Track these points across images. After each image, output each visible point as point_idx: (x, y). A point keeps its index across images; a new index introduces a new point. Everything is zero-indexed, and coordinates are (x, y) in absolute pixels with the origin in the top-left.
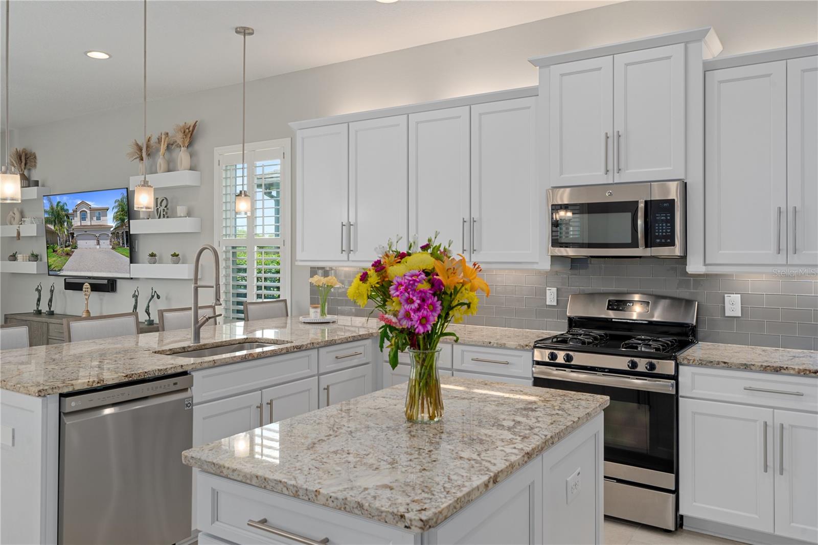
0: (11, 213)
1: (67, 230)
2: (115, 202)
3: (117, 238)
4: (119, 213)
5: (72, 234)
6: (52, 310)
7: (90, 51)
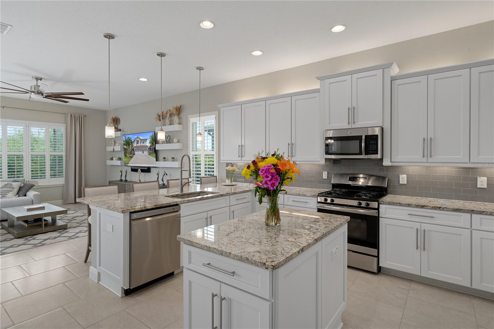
0: (111, 142)
1: (131, 148)
2: (150, 136)
3: (150, 150)
4: (151, 141)
6: (126, 179)
7: (140, 78)
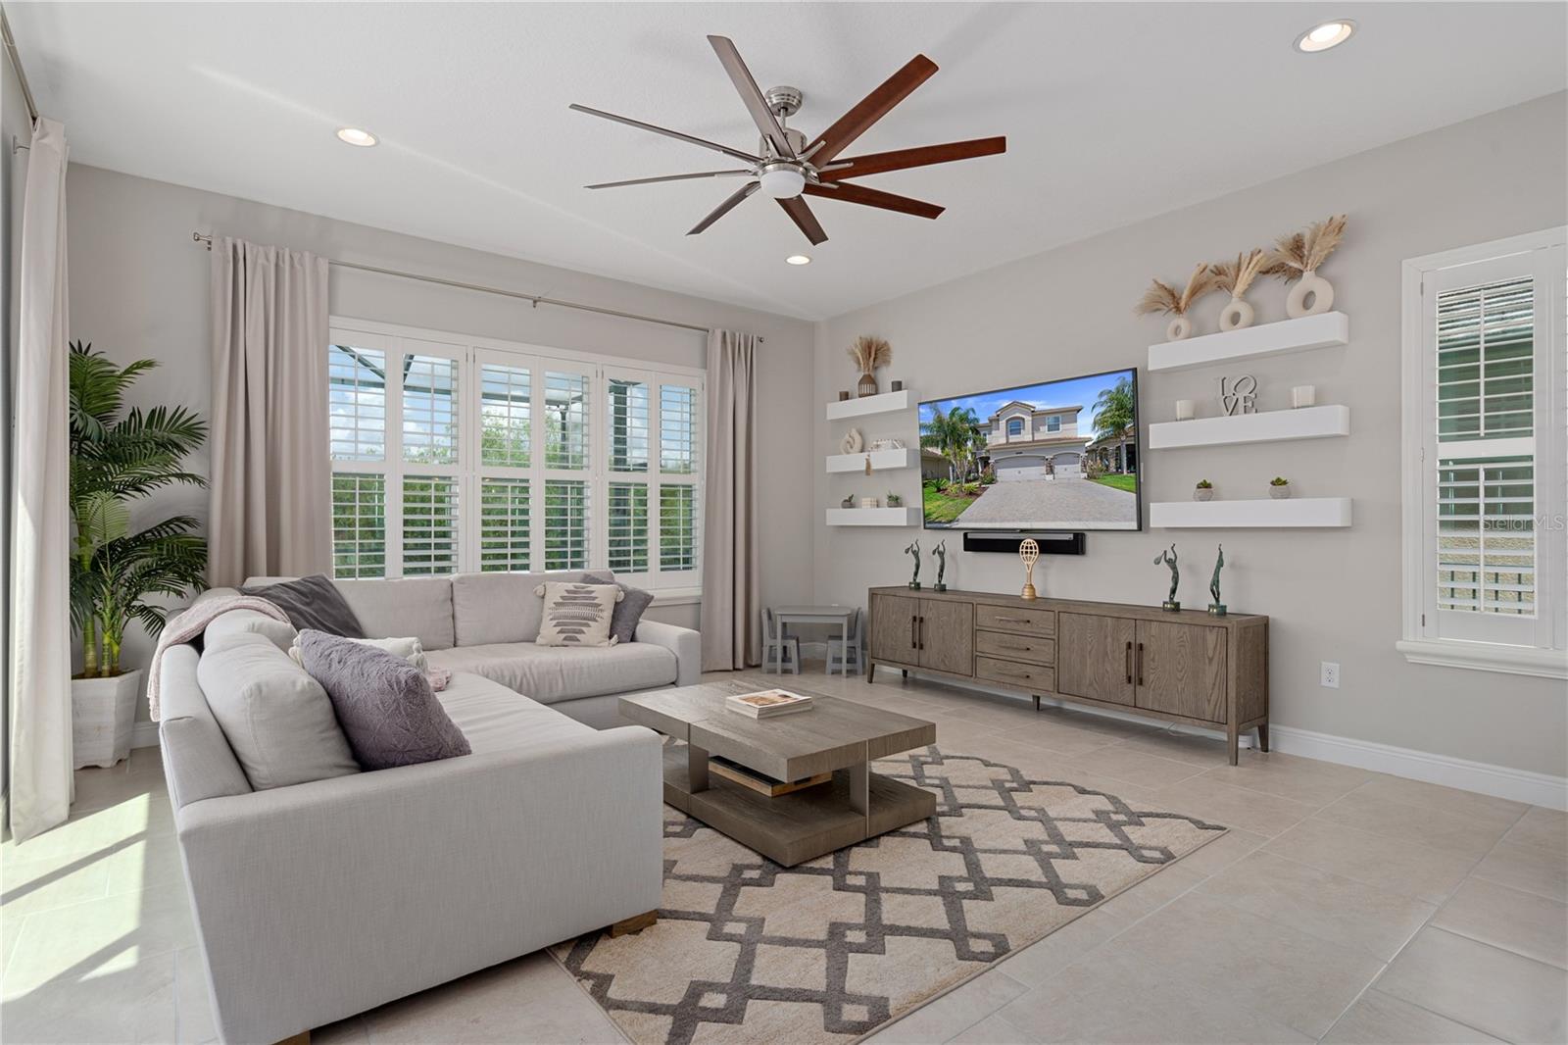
1: (972, 454)
3: (1101, 459)
4: (1108, 414)
5: (985, 461)
